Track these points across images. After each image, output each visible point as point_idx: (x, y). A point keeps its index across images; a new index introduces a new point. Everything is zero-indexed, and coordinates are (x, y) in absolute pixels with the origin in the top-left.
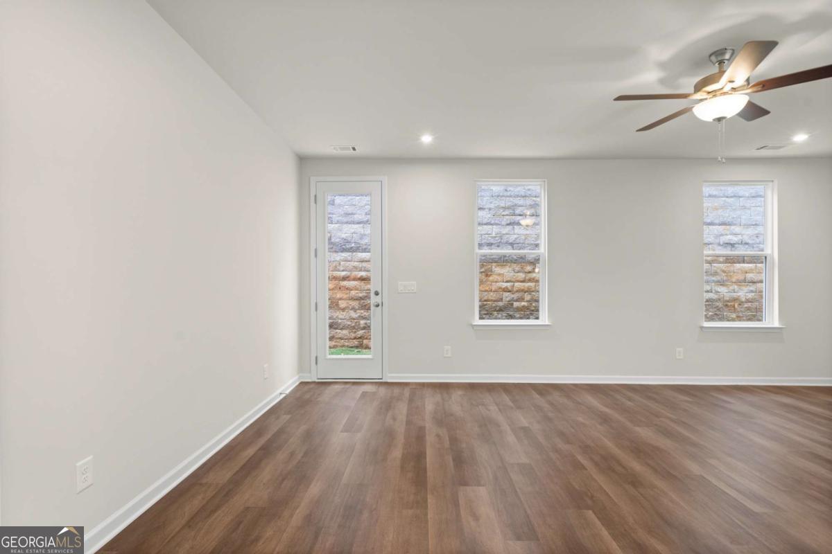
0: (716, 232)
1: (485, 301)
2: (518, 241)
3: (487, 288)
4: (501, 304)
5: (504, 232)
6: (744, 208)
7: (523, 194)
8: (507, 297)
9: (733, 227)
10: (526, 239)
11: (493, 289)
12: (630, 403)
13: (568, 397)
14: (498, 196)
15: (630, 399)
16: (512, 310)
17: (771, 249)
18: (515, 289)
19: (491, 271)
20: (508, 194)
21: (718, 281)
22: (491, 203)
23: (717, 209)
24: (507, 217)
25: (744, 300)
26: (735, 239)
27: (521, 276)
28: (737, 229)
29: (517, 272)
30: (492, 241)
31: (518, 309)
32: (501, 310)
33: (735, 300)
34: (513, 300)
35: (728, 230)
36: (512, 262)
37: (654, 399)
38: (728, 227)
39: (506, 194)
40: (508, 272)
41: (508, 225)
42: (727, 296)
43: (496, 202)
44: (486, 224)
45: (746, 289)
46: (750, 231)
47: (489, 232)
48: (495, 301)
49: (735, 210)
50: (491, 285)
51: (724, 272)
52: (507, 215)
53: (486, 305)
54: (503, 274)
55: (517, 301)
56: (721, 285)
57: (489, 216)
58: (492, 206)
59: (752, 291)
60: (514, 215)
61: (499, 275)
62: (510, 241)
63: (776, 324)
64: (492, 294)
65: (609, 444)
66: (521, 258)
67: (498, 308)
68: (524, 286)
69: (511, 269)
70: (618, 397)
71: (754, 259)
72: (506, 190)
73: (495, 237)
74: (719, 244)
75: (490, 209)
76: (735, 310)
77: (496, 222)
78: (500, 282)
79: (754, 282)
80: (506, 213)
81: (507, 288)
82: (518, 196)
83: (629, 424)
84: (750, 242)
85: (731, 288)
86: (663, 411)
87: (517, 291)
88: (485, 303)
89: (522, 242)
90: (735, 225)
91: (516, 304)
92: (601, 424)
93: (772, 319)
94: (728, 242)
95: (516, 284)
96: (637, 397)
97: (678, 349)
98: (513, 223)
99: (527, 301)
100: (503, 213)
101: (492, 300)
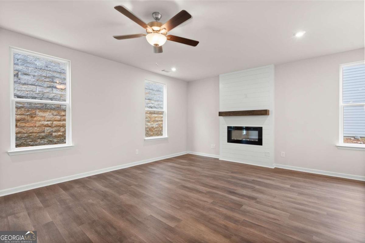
0: (147, 102)
1: (30, 133)
2: (56, 97)
3: (32, 125)
4: (43, 134)
5: (45, 92)
6: (155, 94)
7: (59, 71)
8: (48, 130)
9: (152, 101)
10: (61, 97)
11: (37, 125)
12: (117, 181)
13: (84, 187)
14: (41, 69)
15: (117, 179)
16: (51, 137)
17: (165, 109)
18: (53, 126)
19: (36, 114)
20: (49, 69)
21: (147, 121)
22: (35, 72)
23: (147, 94)
24: (48, 83)
25: (155, 127)
26: (152, 105)
27: (58, 117)
28: (153, 102)
29: (55, 116)
30: (36, 96)
31: (56, 137)
32: (43, 138)
33: (152, 127)
34: (52, 131)
35: (150, 102)
36: (51, 109)
37: (128, 176)
38: (150, 101)
39: (46, 68)
40: (49, 115)
41: (48, 87)
42: (150, 126)
43: (39, 72)
44: (32, 85)
45: (156, 123)
46: (156, 103)
47: (34, 90)
48: (39, 133)
49: (152, 95)
50: (35, 123)
51: (149, 117)
52: (48, 81)
53: (31, 135)
54: (45, 116)
55: (55, 132)
56: (148, 122)
57: (34, 80)
58: (36, 74)
59: (157, 124)
60: (53, 82)
61: (42, 117)
62: (50, 97)
63: (166, 136)
64: (36, 128)
65: (107, 213)
66: (58, 107)
67: (41, 137)
68: (60, 123)
69: (50, 113)
70: (112, 179)
71: (158, 113)
72: (47, 67)
73: (39, 94)
74: (148, 107)
75: (34, 76)
76: (152, 131)
77: (39, 84)
78: (43, 121)
79: (157, 121)
80: (47, 80)
81: (47, 124)
82: (56, 72)
83: (117, 195)
84: (157, 107)
85: (151, 123)
86: (132, 182)
87: (55, 126)
88: (31, 134)
89: (58, 98)
90: (152, 100)
91: (54, 134)
92: (102, 200)
93: (165, 135)
94: (150, 106)
95: (54, 122)
96: (120, 177)
97: (136, 150)
98: (52, 87)
99: (62, 132)
100: (45, 80)
101: (36, 133)
